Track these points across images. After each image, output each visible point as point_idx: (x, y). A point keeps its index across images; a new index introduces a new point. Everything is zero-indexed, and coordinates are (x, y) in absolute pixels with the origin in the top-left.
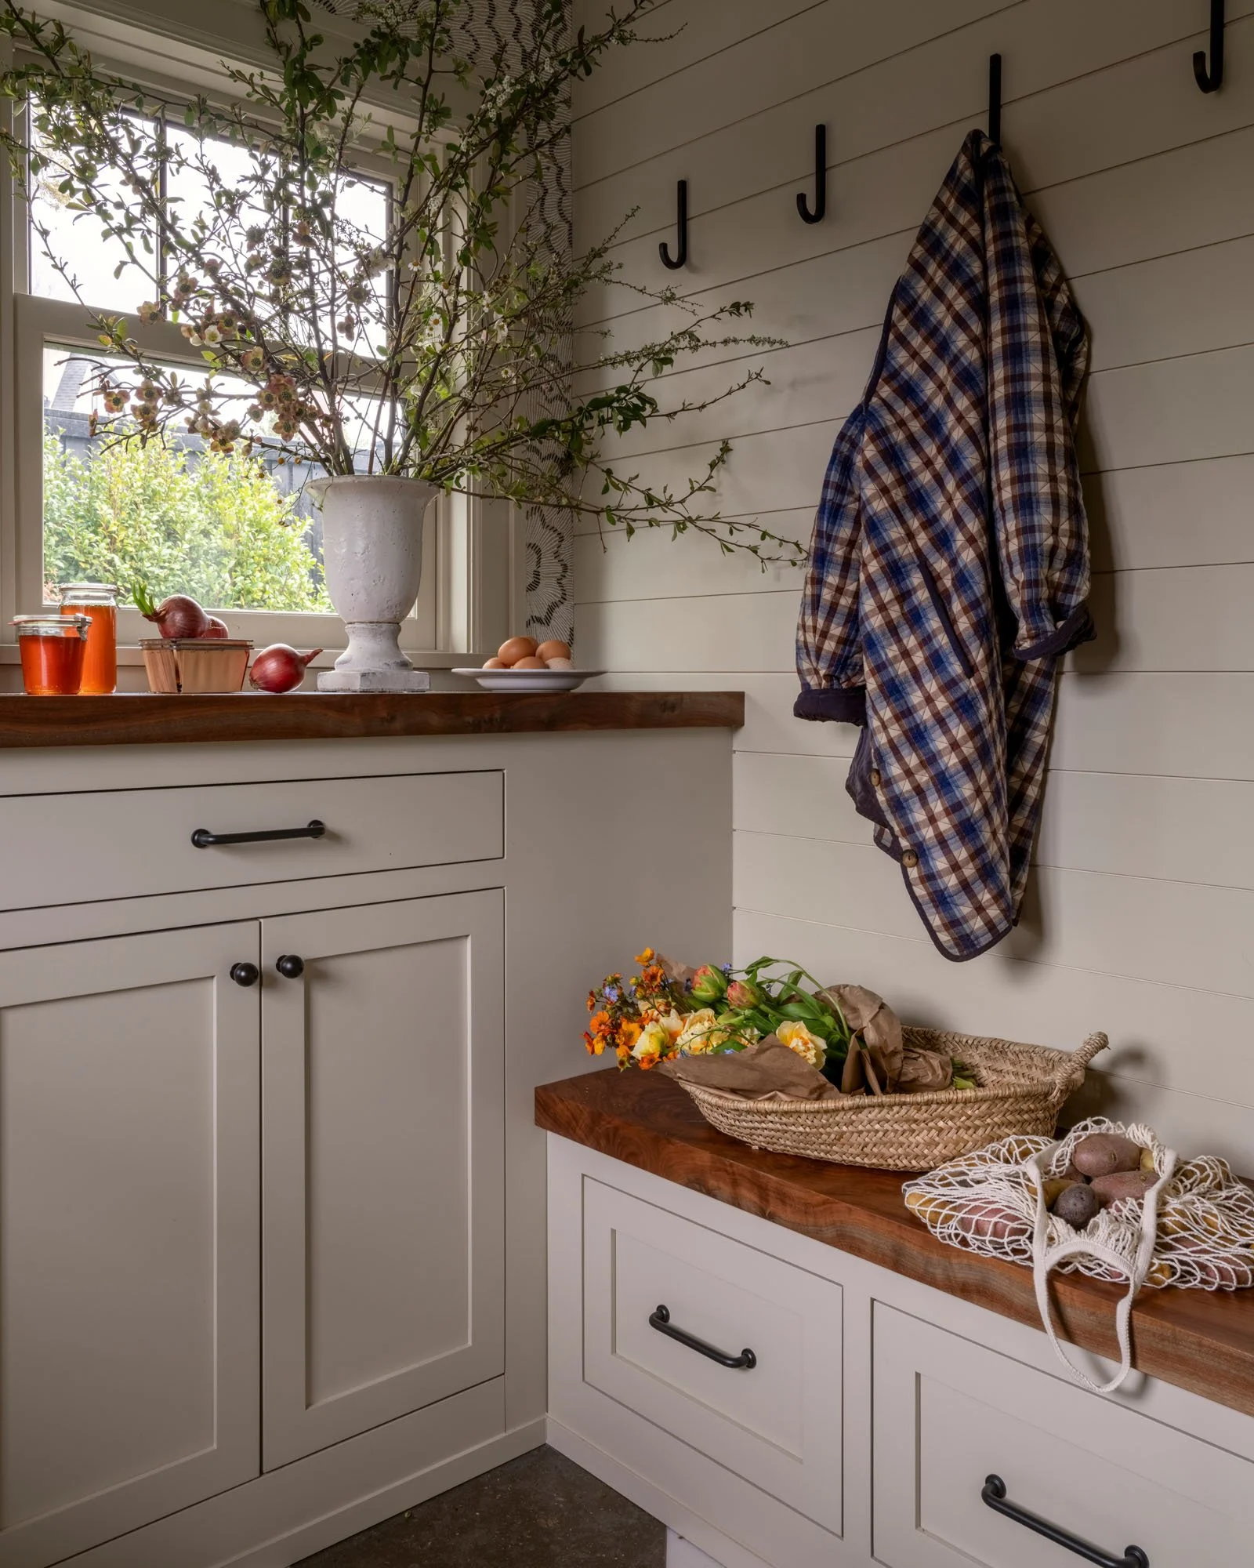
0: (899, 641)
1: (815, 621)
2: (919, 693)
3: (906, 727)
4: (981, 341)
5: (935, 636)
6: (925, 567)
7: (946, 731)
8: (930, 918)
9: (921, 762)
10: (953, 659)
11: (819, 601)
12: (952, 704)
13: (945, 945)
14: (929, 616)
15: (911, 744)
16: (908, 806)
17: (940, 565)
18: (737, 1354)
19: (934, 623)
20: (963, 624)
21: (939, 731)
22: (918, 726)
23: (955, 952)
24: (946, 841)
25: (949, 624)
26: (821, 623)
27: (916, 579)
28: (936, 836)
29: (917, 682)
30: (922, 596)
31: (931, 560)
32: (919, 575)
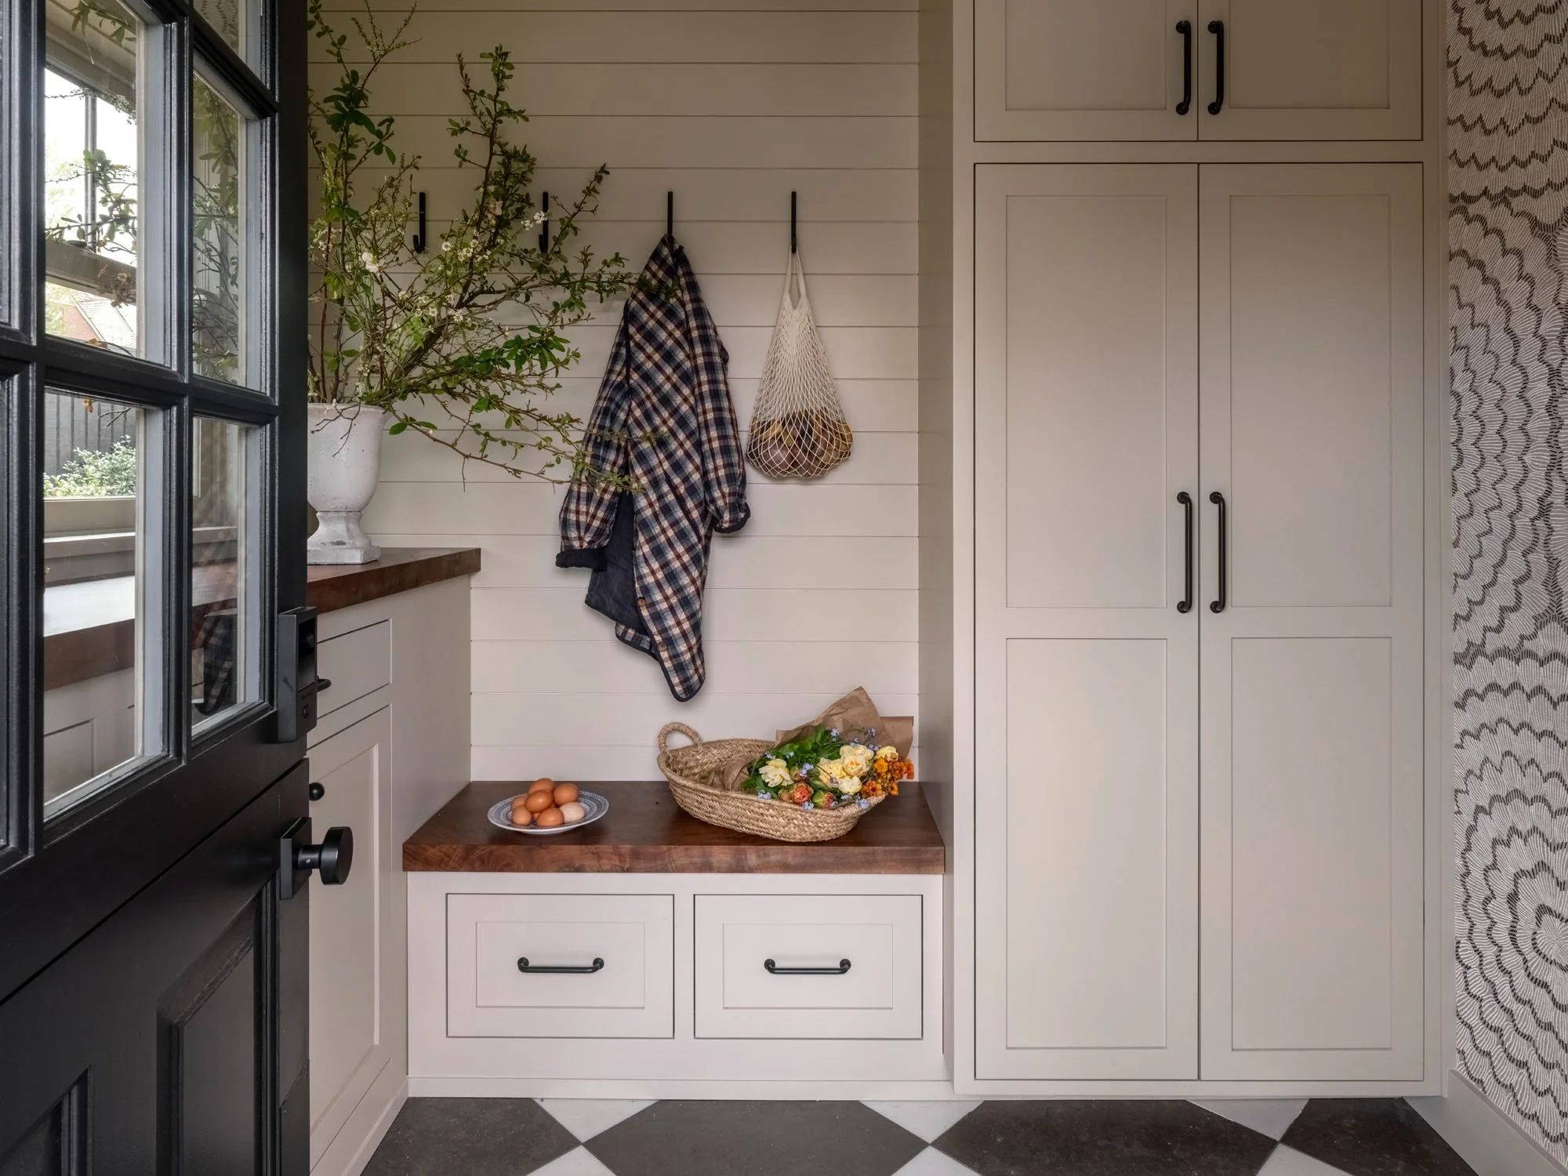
0: (660, 524)
1: (588, 509)
2: (672, 553)
3: (666, 573)
4: (692, 357)
5: (681, 521)
6: (669, 481)
7: (689, 574)
8: (672, 679)
9: (674, 592)
10: (693, 534)
11: (592, 497)
12: (692, 559)
13: (679, 693)
14: (676, 509)
15: (669, 582)
16: (665, 617)
17: (677, 480)
18: (590, 964)
19: (679, 514)
20: (695, 514)
21: (685, 574)
22: (672, 571)
23: (684, 696)
24: (686, 635)
25: (687, 513)
26: (592, 510)
27: (665, 488)
28: (681, 633)
29: (670, 547)
30: (671, 497)
31: (672, 477)
32: (667, 486)
